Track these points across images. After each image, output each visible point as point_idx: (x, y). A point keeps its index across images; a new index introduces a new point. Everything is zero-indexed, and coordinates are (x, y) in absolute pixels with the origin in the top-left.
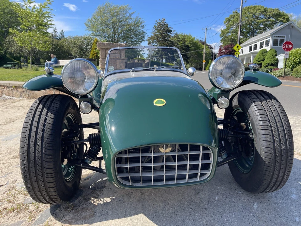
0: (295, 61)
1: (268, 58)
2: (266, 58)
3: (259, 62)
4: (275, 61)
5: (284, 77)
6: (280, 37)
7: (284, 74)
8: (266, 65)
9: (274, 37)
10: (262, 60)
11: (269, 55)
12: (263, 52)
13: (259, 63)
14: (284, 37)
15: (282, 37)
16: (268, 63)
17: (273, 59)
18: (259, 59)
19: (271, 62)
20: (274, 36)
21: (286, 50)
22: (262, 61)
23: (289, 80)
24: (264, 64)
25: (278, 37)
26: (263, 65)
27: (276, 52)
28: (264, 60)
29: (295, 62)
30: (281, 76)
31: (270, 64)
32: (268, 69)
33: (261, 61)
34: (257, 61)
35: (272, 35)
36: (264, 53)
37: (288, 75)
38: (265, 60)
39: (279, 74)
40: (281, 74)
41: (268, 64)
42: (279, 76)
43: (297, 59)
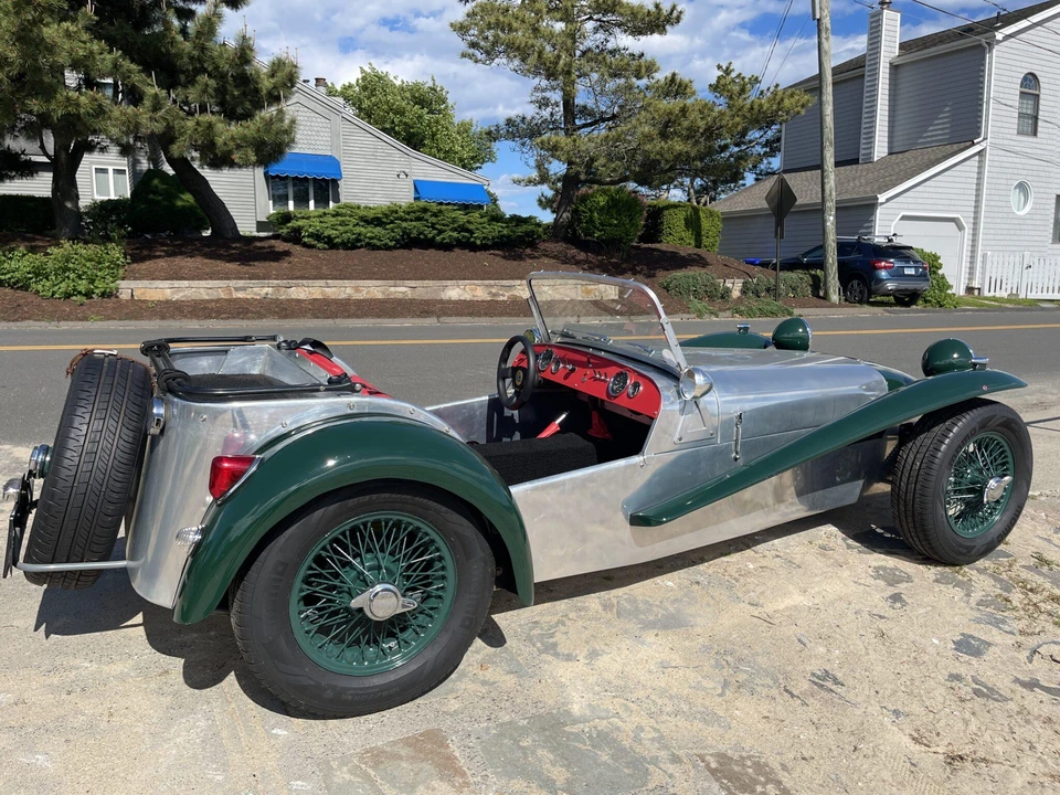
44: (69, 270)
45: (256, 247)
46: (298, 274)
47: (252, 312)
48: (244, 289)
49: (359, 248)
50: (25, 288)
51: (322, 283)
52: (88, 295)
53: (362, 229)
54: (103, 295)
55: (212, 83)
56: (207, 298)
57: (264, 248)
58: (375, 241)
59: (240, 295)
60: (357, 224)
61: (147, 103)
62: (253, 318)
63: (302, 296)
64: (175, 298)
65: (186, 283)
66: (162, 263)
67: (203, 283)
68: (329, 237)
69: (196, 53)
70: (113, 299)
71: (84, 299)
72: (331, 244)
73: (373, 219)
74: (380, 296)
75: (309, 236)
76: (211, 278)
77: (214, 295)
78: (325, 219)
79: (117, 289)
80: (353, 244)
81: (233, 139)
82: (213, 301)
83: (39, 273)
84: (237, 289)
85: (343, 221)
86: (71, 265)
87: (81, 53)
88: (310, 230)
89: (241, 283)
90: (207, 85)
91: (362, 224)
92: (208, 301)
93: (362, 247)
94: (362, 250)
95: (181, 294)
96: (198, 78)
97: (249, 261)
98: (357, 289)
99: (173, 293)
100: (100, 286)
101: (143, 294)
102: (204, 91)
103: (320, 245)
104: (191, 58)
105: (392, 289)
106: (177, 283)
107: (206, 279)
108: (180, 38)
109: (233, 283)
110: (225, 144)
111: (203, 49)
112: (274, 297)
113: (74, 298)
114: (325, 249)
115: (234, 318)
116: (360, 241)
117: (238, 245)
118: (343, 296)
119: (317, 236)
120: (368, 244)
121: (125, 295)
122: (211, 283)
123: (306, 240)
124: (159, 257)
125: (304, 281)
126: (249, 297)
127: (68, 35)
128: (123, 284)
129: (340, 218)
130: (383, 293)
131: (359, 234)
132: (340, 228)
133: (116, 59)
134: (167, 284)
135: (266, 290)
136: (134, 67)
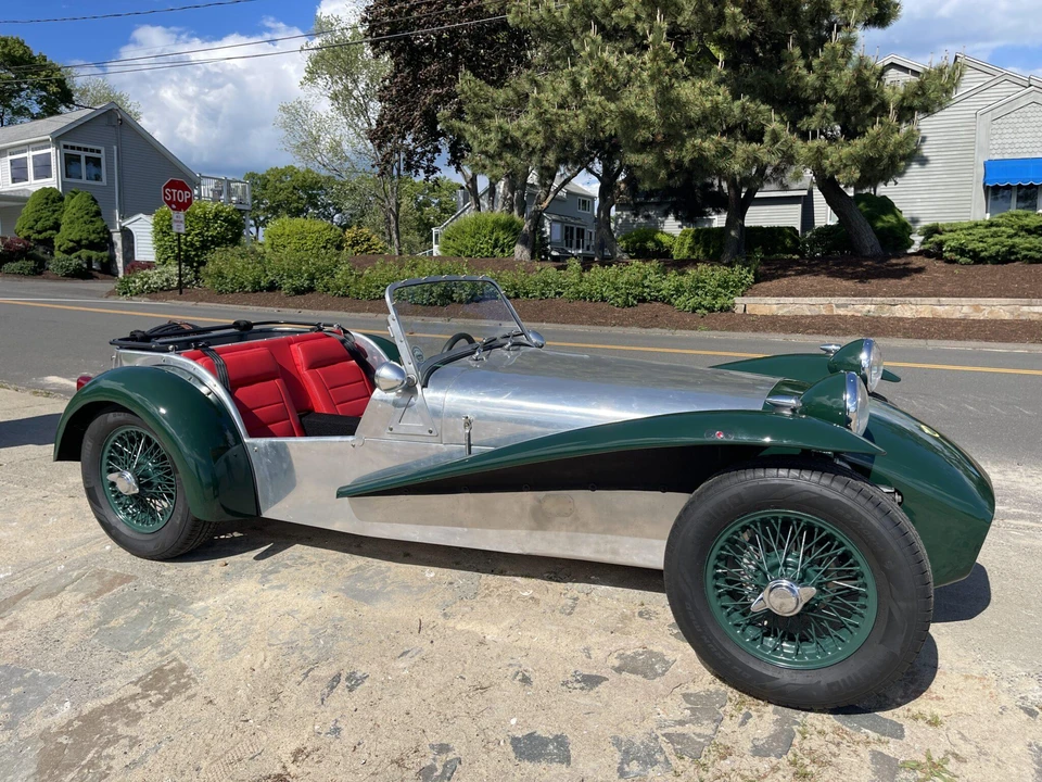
0: (189, 239)
1: (72, 222)
2: (65, 219)
3: (39, 232)
4: (98, 233)
5: (181, 293)
6: (86, 150)
7: (180, 281)
8: (71, 244)
9: (66, 147)
10: (51, 229)
11: (74, 211)
12: (47, 199)
13: (40, 237)
14: (99, 152)
15: (92, 151)
16: (78, 238)
17: (91, 227)
18: (36, 221)
19: (85, 235)
20: (62, 143)
21: (174, 206)
22: (50, 232)
23: (201, 301)
24: (59, 240)
25: (79, 149)
26: (56, 244)
27: (95, 201)
28: (56, 227)
29: (192, 245)
30: (169, 290)
31: (84, 242)
32: (79, 257)
33: (46, 230)
34: (31, 228)
35: (59, 138)
36: (53, 202)
37: (188, 283)
38: (62, 227)
39: (159, 282)
40: (167, 280)
41: (78, 242)
42: (162, 289)
43: (197, 235)
44: (698, 287)
45: (888, 265)
46: (910, 291)
47: (840, 329)
48: (845, 306)
49: (1014, 261)
50: (669, 303)
51: (934, 300)
52: (711, 310)
53: (1022, 241)
54: (721, 309)
55: (832, 108)
56: (809, 314)
57: (897, 265)
58: (1032, 253)
59: (842, 312)
60: (1016, 234)
61: (766, 139)
62: (838, 335)
63: (908, 314)
64: (780, 313)
65: (791, 299)
66: (785, 281)
67: (807, 300)
68: (973, 251)
69: (817, 84)
70: (729, 313)
71: (705, 312)
72: (977, 258)
73: (1036, 228)
74: (1007, 317)
75: (950, 251)
76: (816, 296)
77: (815, 311)
78: (975, 231)
79: (734, 304)
80: (1003, 257)
81: (840, 159)
82: (812, 316)
83: (679, 291)
84: (838, 306)
85: (995, 232)
86: (700, 285)
87: (708, 105)
88: (952, 244)
89: (843, 300)
90: (826, 111)
91: (1024, 233)
92: (807, 317)
93: (1017, 260)
94: (1016, 264)
95: (786, 310)
96: (818, 105)
97: (867, 278)
98: (977, 308)
99: (779, 309)
100: (720, 302)
101: (754, 309)
102: (823, 117)
103: (963, 260)
104: (815, 89)
105: (1025, 309)
106: (783, 300)
107: (811, 296)
108: (805, 72)
109: (835, 300)
110: (832, 165)
111: (826, 78)
112: (876, 315)
113: (698, 311)
114: (969, 264)
115: (819, 333)
116: (1014, 253)
117: (870, 263)
118: (957, 315)
119: (961, 251)
120: (1025, 257)
121: (739, 310)
122: (814, 300)
123: (947, 254)
124: (790, 275)
125: (912, 299)
126: (850, 314)
127: (702, 92)
128: (737, 300)
129: (994, 229)
130: (1012, 313)
131: (1013, 246)
132: (990, 240)
133: (743, 104)
134: (774, 300)
135: (868, 307)
136: (762, 107)
